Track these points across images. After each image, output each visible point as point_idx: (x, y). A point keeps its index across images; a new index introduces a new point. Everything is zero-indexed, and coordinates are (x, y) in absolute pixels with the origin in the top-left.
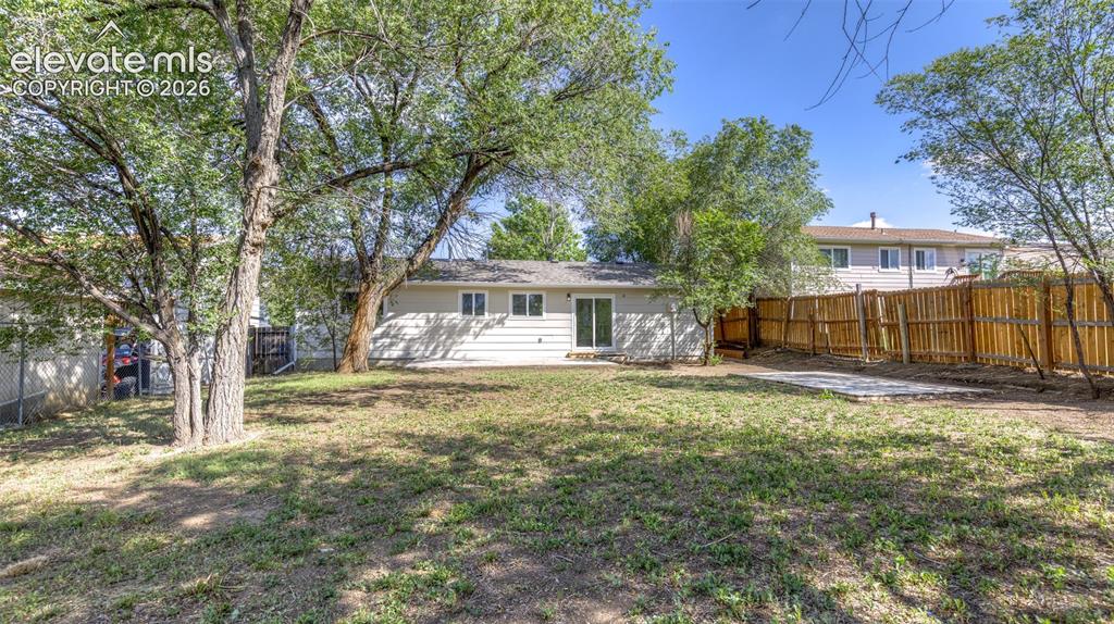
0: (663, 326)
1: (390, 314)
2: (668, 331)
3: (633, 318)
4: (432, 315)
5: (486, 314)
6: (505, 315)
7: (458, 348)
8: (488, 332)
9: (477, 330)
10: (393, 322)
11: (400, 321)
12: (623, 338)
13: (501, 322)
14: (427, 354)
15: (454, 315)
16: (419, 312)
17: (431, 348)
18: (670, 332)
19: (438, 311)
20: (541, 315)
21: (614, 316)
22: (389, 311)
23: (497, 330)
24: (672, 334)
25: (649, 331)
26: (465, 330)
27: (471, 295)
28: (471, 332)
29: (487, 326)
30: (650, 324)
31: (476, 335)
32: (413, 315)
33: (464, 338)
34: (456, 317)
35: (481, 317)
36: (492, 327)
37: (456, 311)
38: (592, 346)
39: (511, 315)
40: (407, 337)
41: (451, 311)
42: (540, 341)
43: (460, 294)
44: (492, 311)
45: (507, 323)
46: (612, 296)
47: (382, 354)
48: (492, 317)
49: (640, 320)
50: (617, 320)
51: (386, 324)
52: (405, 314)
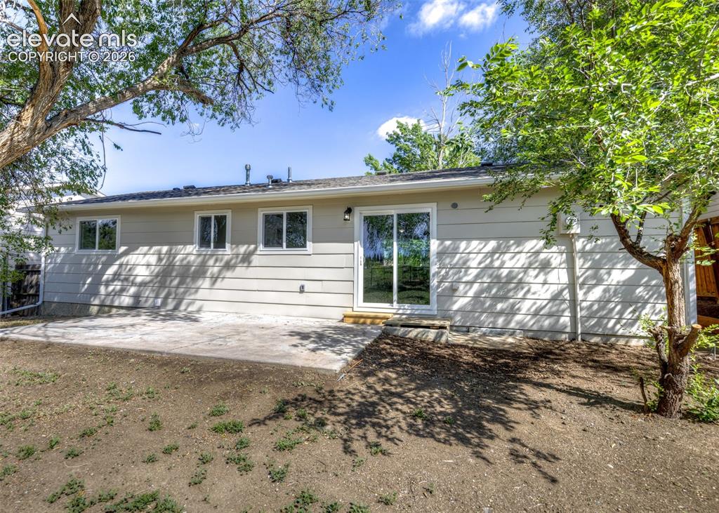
0: (545, 266)
1: (123, 249)
2: (559, 277)
3: (475, 251)
4: (165, 249)
5: (228, 245)
6: (252, 247)
7: (192, 297)
8: (229, 274)
9: (216, 270)
10: (124, 260)
11: (132, 258)
12: (453, 290)
13: (246, 259)
14: (159, 302)
15: (189, 248)
16: (151, 245)
17: (163, 295)
18: (564, 278)
19: (171, 243)
20: (304, 246)
21: (434, 245)
22: (122, 244)
23: (240, 271)
24: (572, 286)
25: (510, 278)
26: (201, 272)
27: (210, 218)
28: (208, 274)
29: (228, 266)
30: (513, 261)
31: (215, 279)
32: (145, 249)
33: (200, 282)
34: (190, 252)
35: (220, 251)
36: (234, 266)
37: (192, 244)
38: (391, 302)
39: (261, 247)
40: (139, 280)
41: (185, 243)
42: (302, 290)
43: (197, 217)
44: (236, 243)
45: (255, 260)
46: (430, 208)
47: (112, 301)
48: (234, 251)
49: (493, 253)
50: (440, 254)
51: (118, 262)
52: (137, 249)
